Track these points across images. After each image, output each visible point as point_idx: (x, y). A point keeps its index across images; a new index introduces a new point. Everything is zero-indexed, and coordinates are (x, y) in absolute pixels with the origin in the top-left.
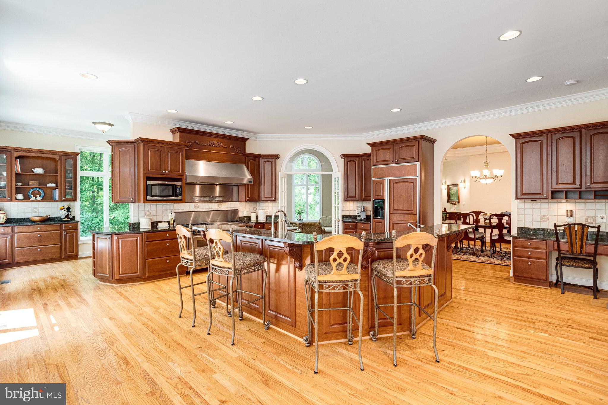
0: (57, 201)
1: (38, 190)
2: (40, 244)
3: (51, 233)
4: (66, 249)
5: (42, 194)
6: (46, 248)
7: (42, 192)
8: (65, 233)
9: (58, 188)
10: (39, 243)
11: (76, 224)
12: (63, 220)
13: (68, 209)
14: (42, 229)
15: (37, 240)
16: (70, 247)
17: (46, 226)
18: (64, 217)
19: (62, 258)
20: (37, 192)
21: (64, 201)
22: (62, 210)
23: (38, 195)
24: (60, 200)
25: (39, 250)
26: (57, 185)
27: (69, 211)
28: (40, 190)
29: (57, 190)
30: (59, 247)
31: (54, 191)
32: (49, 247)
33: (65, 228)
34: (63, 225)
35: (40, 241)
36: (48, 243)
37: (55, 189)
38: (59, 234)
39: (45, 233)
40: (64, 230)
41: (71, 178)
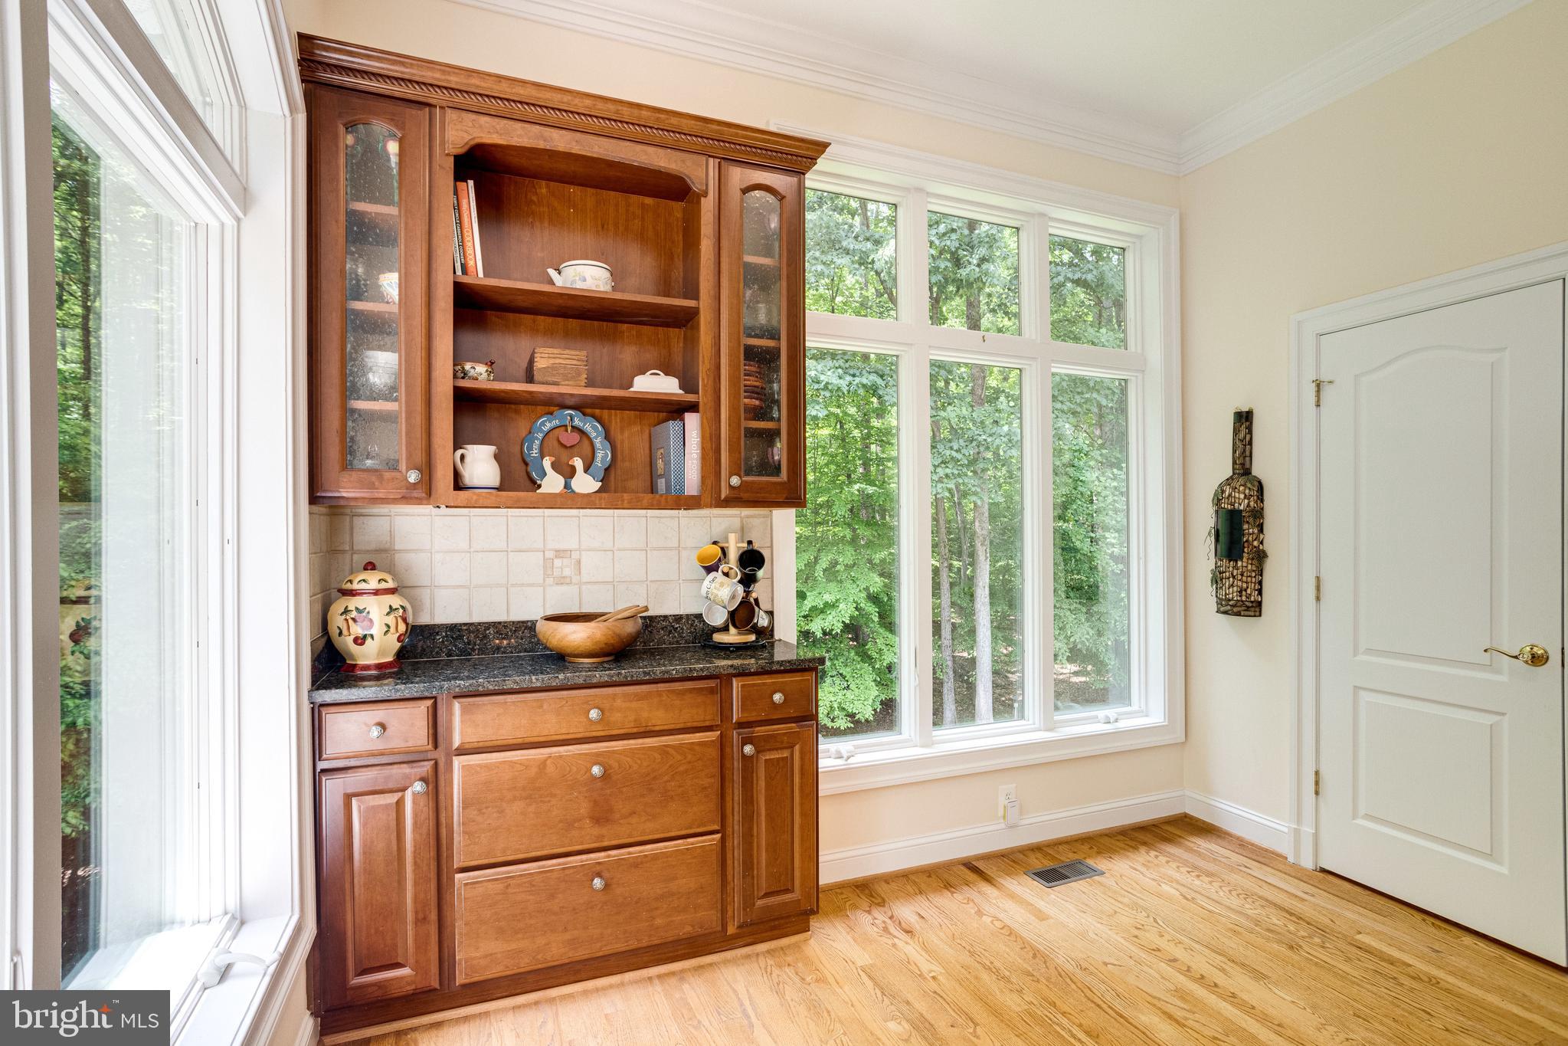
0: (691, 503)
1: (577, 422)
2: (600, 838)
3: (664, 750)
4: (748, 865)
5: (603, 455)
6: (636, 864)
7: (598, 442)
8: (748, 749)
9: (693, 408)
10: (596, 831)
11: (807, 676)
12: (718, 638)
13: (752, 560)
14: (617, 717)
15: (584, 808)
16: (772, 848)
17: (640, 698)
18: (718, 618)
19: (731, 930)
20: (576, 437)
21: (736, 499)
22: (709, 569)
23: (578, 463)
24: (713, 496)
25: (598, 883)
26: (688, 385)
27: (748, 581)
28: (588, 428)
29: (692, 420)
30: (714, 859)
31: (673, 426)
32: (655, 857)
33: (744, 707)
34: (736, 683)
35: (601, 816)
36: (651, 829)
37: (675, 410)
38: (714, 753)
39: (632, 752)
40: (741, 725)
41: (774, 335)
